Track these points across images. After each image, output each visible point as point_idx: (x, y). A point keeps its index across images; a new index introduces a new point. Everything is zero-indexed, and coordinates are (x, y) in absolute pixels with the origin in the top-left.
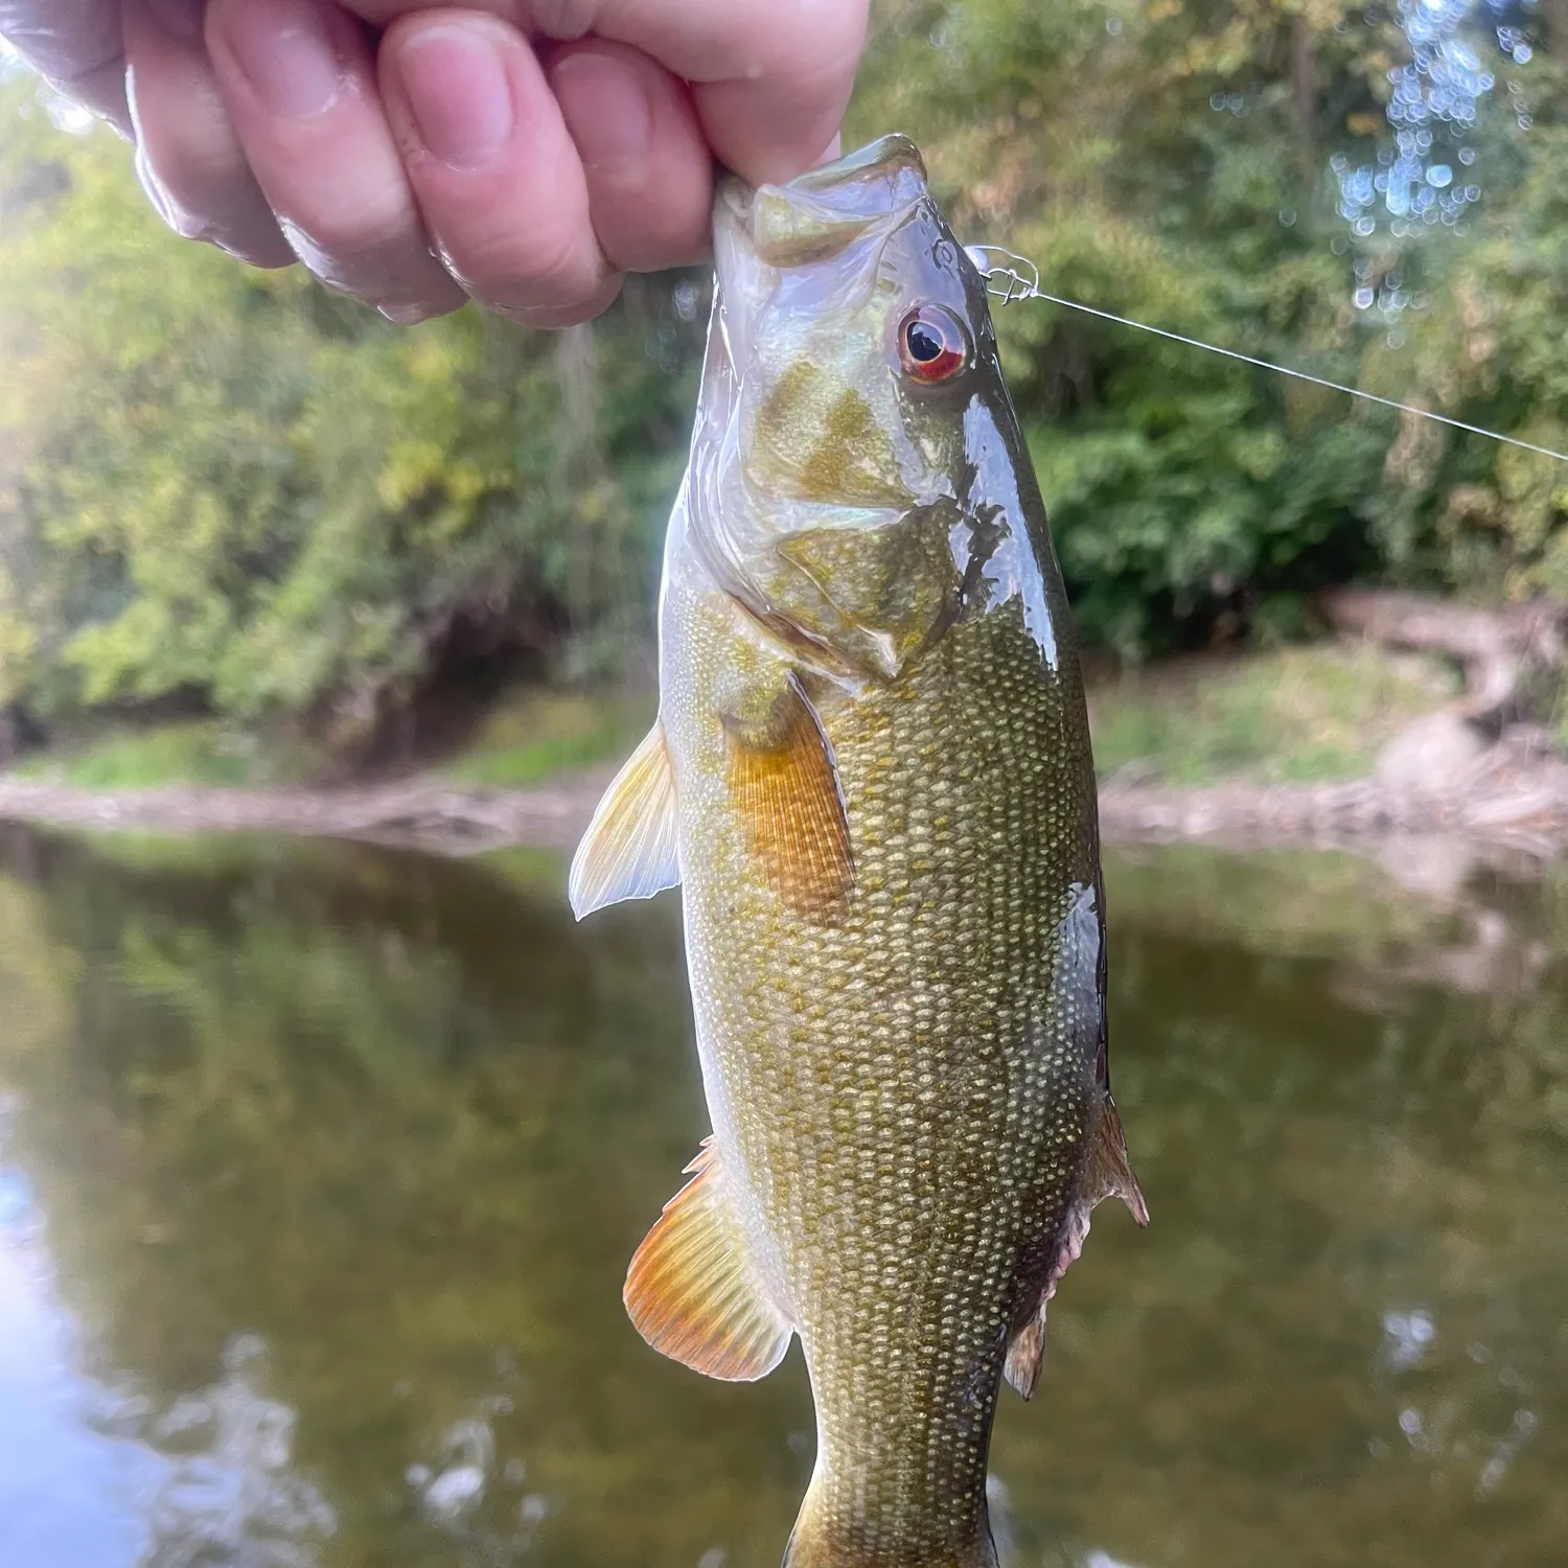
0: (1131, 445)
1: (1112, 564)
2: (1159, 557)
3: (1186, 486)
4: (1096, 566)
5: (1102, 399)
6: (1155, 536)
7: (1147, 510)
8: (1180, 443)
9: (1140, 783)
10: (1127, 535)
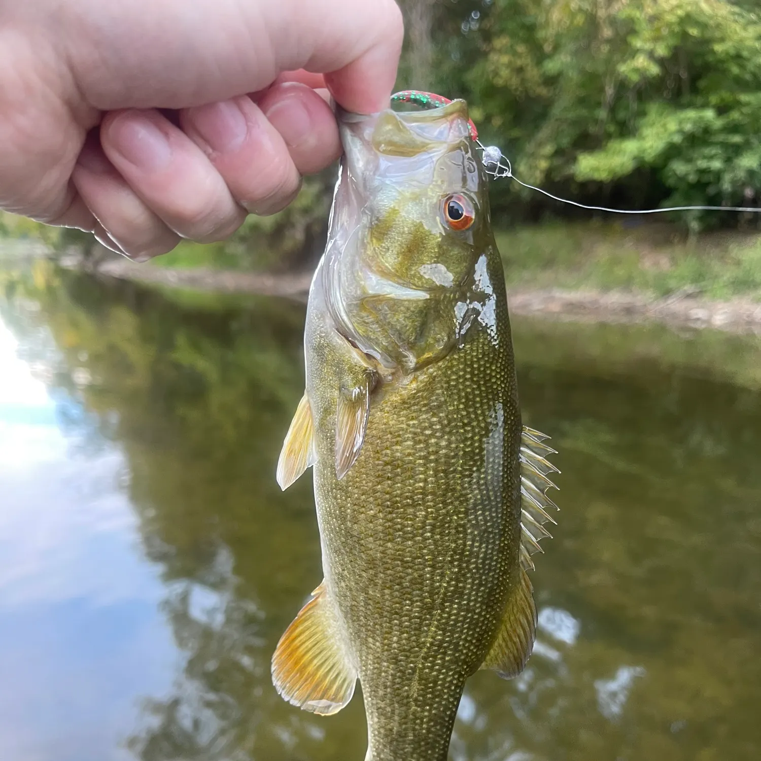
0: (709, 114)
1: (692, 178)
2: (718, 175)
3: (737, 139)
4: (682, 179)
5: (695, 90)
6: (717, 165)
7: (713, 151)
8: (735, 115)
9: (689, 296)
10: (702, 164)
